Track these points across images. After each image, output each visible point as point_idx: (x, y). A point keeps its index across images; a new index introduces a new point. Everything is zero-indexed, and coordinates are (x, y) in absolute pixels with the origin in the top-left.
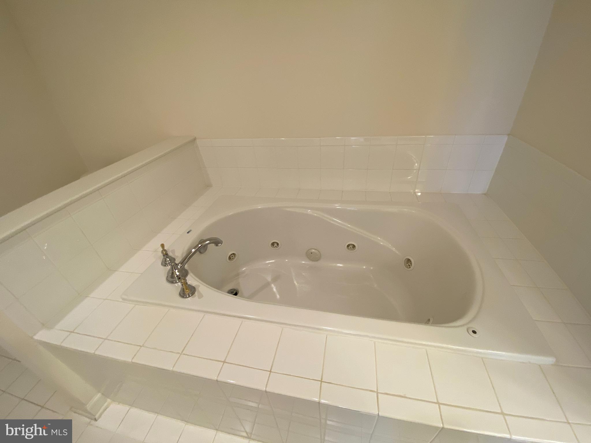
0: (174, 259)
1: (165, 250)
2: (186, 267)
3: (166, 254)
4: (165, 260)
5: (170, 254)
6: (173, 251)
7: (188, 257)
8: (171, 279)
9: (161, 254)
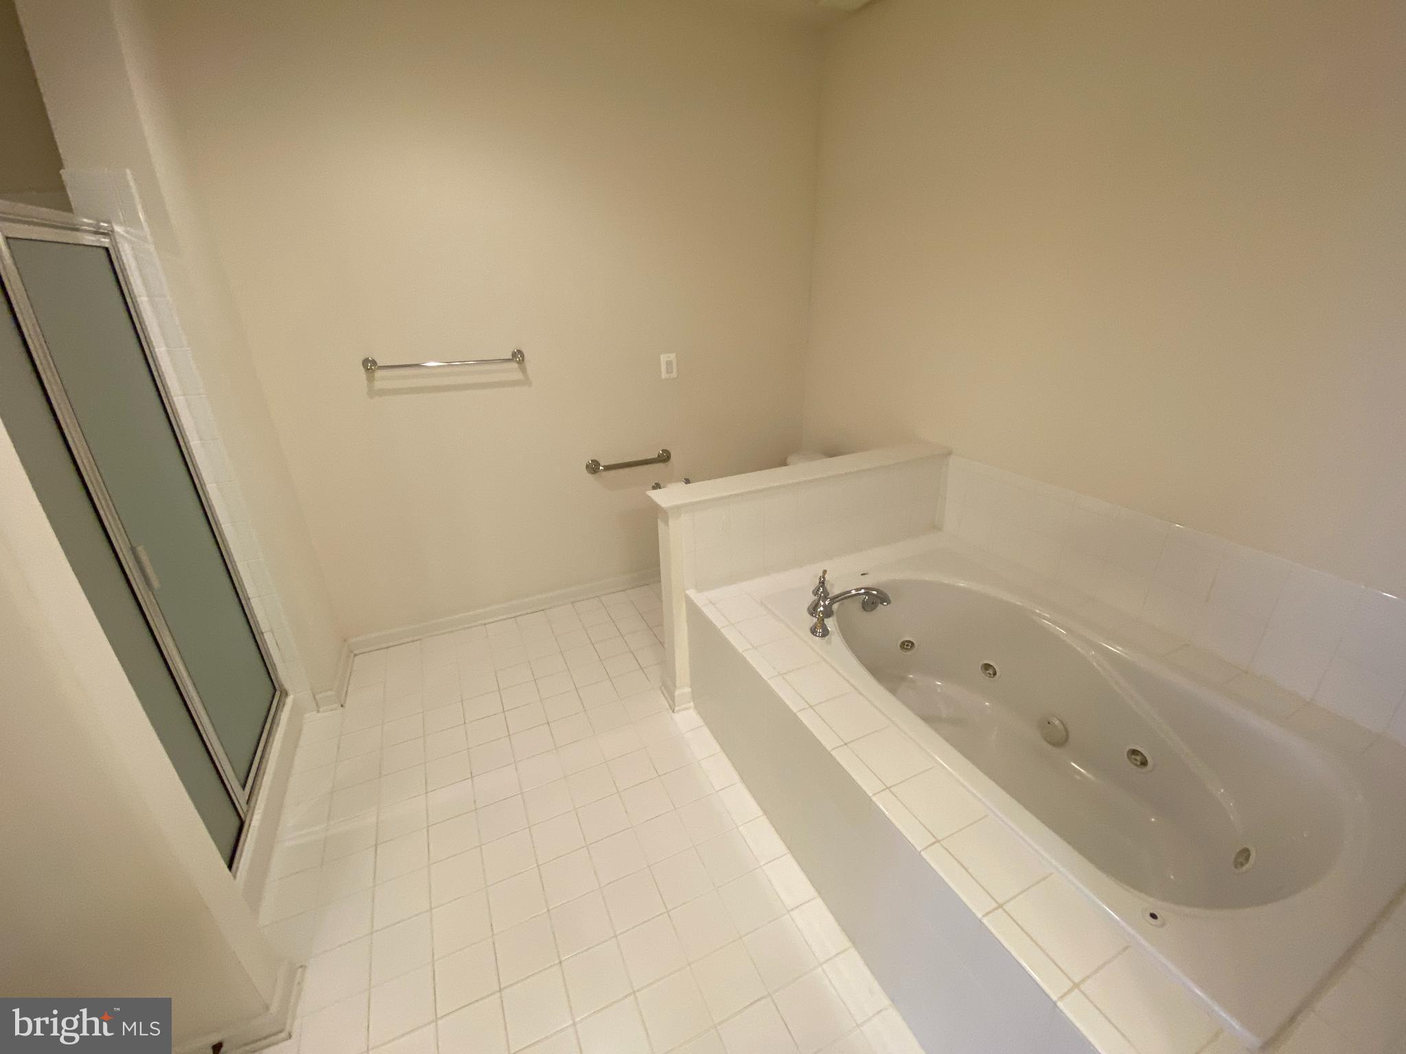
0: (828, 595)
1: (824, 578)
2: (835, 607)
3: (822, 583)
4: (818, 590)
5: (828, 586)
6: (832, 585)
7: (844, 597)
8: (813, 610)
9: (817, 581)
